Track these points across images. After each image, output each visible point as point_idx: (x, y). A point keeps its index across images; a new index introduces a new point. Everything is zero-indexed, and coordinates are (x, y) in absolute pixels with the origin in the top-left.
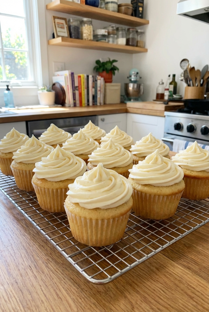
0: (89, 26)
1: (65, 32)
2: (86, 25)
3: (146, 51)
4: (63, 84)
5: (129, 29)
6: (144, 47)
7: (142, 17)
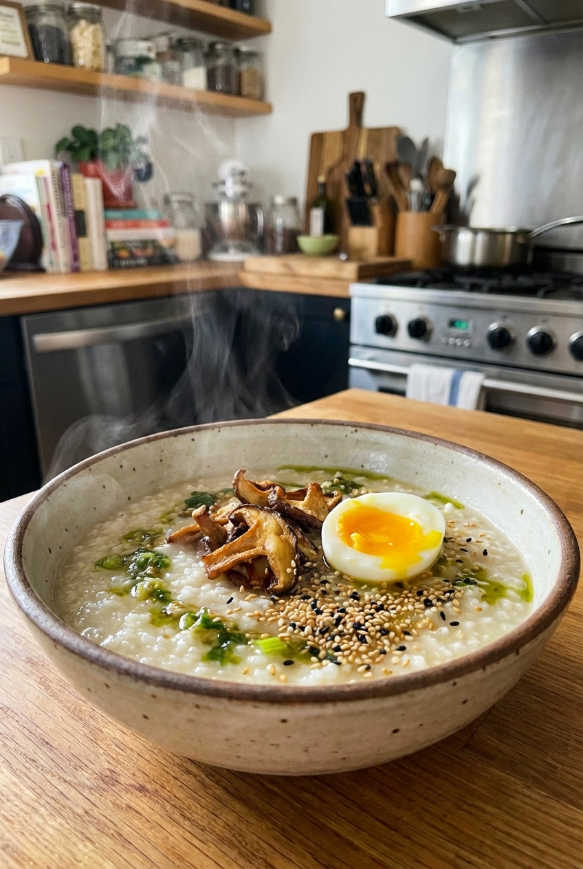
0: (91, 28)
1: (18, 44)
2: (83, 23)
3: (268, 110)
4: (33, 201)
5: (212, 45)
6: (261, 97)
7: (250, 11)
